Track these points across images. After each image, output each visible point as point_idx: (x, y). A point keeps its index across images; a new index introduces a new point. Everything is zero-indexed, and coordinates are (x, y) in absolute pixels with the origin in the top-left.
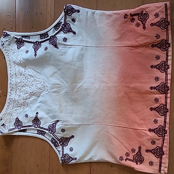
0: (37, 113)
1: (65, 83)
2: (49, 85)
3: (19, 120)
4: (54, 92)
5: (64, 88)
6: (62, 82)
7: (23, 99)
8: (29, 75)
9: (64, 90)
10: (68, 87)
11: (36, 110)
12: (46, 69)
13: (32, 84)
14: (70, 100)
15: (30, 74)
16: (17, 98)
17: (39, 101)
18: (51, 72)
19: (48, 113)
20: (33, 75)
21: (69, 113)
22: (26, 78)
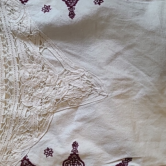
0: (75, 145)
1: (145, 75)
2: (104, 82)
3: (30, 163)
4: (118, 97)
5: (142, 87)
6: (136, 75)
7: (39, 115)
8: (52, 62)
9: (140, 92)
10: (151, 83)
11: (72, 137)
12: (92, 48)
13: (59, 81)
14: (154, 113)
15: (54, 59)
16: (23, 113)
17: (76, 118)
18: (109, 54)
19: (104, 144)
20: (60, 60)
21: (152, 140)
22: (43, 68)
